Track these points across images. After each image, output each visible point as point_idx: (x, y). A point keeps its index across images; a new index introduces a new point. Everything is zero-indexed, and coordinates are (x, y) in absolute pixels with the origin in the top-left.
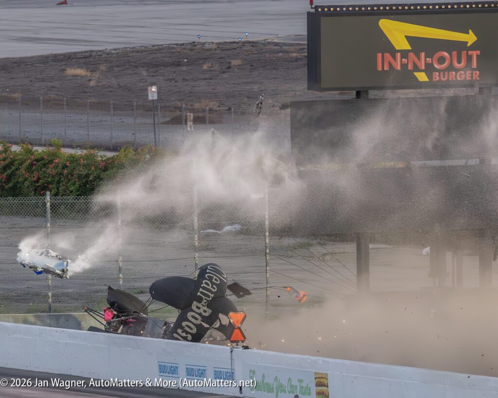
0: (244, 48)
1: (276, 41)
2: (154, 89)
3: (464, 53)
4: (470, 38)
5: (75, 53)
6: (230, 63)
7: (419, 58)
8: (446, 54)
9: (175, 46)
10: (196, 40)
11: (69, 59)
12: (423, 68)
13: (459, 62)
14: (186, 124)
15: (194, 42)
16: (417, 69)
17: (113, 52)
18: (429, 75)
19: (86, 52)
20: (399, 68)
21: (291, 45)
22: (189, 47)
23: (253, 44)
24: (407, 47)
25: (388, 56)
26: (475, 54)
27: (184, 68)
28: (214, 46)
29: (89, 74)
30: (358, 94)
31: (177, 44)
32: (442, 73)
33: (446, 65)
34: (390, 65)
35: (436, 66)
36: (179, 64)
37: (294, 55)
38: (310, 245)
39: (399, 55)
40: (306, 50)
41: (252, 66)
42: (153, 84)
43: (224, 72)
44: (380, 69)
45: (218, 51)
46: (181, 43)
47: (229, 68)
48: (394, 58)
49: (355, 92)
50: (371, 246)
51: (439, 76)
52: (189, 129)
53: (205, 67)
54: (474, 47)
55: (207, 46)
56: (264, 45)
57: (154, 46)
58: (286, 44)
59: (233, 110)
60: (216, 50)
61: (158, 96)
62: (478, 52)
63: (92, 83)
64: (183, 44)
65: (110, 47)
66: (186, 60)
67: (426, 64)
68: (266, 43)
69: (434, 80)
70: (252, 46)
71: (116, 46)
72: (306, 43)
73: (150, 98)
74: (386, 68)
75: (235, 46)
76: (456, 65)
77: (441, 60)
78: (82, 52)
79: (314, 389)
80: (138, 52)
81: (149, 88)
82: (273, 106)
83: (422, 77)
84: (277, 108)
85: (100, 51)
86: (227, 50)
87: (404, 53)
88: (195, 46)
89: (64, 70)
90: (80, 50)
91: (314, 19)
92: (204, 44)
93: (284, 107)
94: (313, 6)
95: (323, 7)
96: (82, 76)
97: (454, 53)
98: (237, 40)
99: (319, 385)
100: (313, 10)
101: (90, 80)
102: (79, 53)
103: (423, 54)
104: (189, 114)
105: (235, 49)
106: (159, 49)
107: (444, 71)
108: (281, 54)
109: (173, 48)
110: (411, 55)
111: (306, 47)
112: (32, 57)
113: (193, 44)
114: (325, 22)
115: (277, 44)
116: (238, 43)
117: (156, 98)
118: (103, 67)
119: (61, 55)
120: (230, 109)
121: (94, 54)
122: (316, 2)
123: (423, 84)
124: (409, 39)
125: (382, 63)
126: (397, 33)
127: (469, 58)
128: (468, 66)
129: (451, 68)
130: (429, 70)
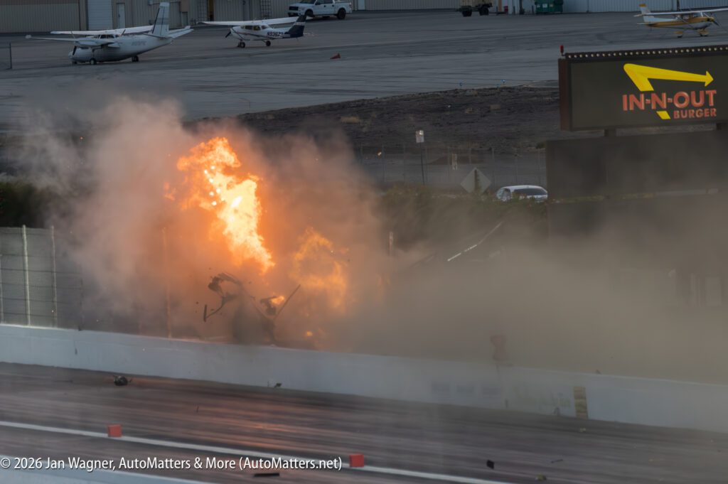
0: (502, 93)
1: (530, 86)
2: (421, 133)
3: (702, 93)
4: (707, 79)
5: (349, 103)
6: (489, 108)
7: (661, 98)
8: (686, 94)
9: (439, 94)
10: (458, 87)
11: (342, 108)
12: (665, 107)
13: (698, 100)
14: (451, 164)
15: (456, 90)
16: (659, 108)
17: (384, 100)
18: (671, 114)
19: (358, 101)
20: (643, 108)
21: (544, 89)
22: (452, 94)
23: (510, 89)
24: (651, 89)
25: (632, 97)
26: (711, 93)
27: (448, 113)
28: (476, 93)
29: (361, 121)
30: (606, 132)
31: (441, 92)
32: (682, 111)
33: (685, 104)
34: (635, 106)
35: (677, 105)
36: (443, 110)
37: (547, 98)
39: (642, 96)
40: (558, 94)
41: (509, 109)
42: (420, 129)
43: (484, 116)
44: (625, 108)
45: (479, 97)
46: (444, 90)
47: (489, 111)
48: (639, 99)
49: (603, 131)
51: (680, 114)
52: (454, 168)
53: (467, 111)
54: (711, 86)
55: (468, 92)
56: (520, 90)
57: (420, 94)
58: (540, 89)
59: (493, 150)
60: (476, 96)
61: (425, 139)
62: (715, 92)
63: (365, 130)
64: (446, 92)
65: (380, 96)
66: (449, 106)
67: (667, 103)
68: (521, 89)
69: (675, 117)
70: (510, 92)
71: (386, 95)
72: (558, 87)
73: (418, 141)
74: (631, 108)
75: (493, 91)
76: (695, 103)
77: (681, 100)
78: (355, 102)
79: (573, 401)
80: (405, 100)
81: (417, 132)
82: (530, 146)
83: (664, 115)
84: (533, 148)
85: (371, 100)
86: (486, 95)
87: (648, 94)
88: (457, 92)
89: (339, 118)
90: (353, 100)
91: (567, 65)
92: (466, 91)
93: (539, 146)
94: (564, 54)
95: (572, 55)
96: (355, 123)
97: (693, 93)
98: (495, 87)
99: (578, 397)
100: (564, 57)
101: (362, 127)
102: (352, 102)
103: (664, 95)
104: (453, 155)
105: (494, 94)
106: (424, 97)
107: (684, 109)
108: (535, 98)
109: (438, 95)
110: (654, 96)
111: (558, 91)
112: (309, 107)
113: (456, 91)
114: (575, 67)
115: (531, 89)
116: (496, 89)
117: (423, 140)
118: (374, 115)
119: (336, 104)
120: (490, 149)
121: (366, 103)
122: (566, 50)
123: (666, 122)
124: (652, 81)
125: (628, 103)
126: (641, 76)
127: (707, 97)
128: (706, 105)
129: (690, 106)
130: (671, 109)
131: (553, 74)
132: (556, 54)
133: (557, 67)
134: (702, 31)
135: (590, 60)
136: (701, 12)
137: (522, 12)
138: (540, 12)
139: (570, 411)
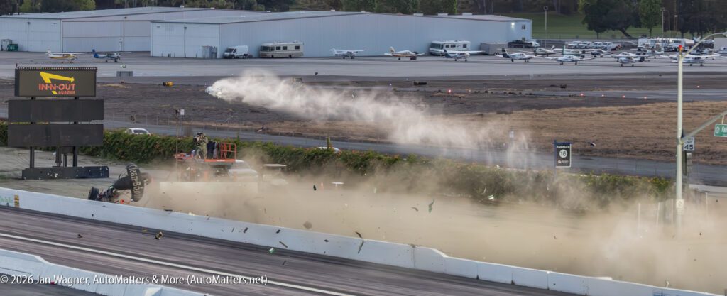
3: (70, 85)
4: (72, 79)
8: (63, 85)
12: (55, 89)
13: (68, 88)
16: (53, 90)
18: (57, 92)
21: (9, 80)
24: (50, 82)
25: (43, 85)
26: (73, 85)
30: (32, 98)
33: (63, 89)
34: (44, 88)
35: (60, 89)
37: (10, 84)
38: (13, 150)
39: (47, 85)
40: (14, 82)
44: (40, 89)
48: (45, 86)
50: (35, 151)
54: (73, 83)
62: (75, 85)
69: (59, 94)
74: (42, 89)
77: (62, 87)
79: (14, 201)
83: (55, 93)
87: (49, 84)
91: (18, 71)
93: (6, 102)
95: (21, 67)
97: (66, 85)
99: (16, 199)
100: (17, 68)
103: (55, 85)
107: (62, 91)
110: (51, 85)
114: (21, 72)
122: (18, 66)
123: (55, 96)
124: (51, 79)
125: (41, 87)
126: (47, 77)
127: (71, 87)
128: (71, 90)
129: (65, 90)
130: (57, 90)
131: (12, 75)
132: (14, 67)
133: (14, 72)
134: (71, 61)
135: (27, 70)
136: (71, 54)
137: (2, 50)
138: (9, 50)
139: (12, 205)
